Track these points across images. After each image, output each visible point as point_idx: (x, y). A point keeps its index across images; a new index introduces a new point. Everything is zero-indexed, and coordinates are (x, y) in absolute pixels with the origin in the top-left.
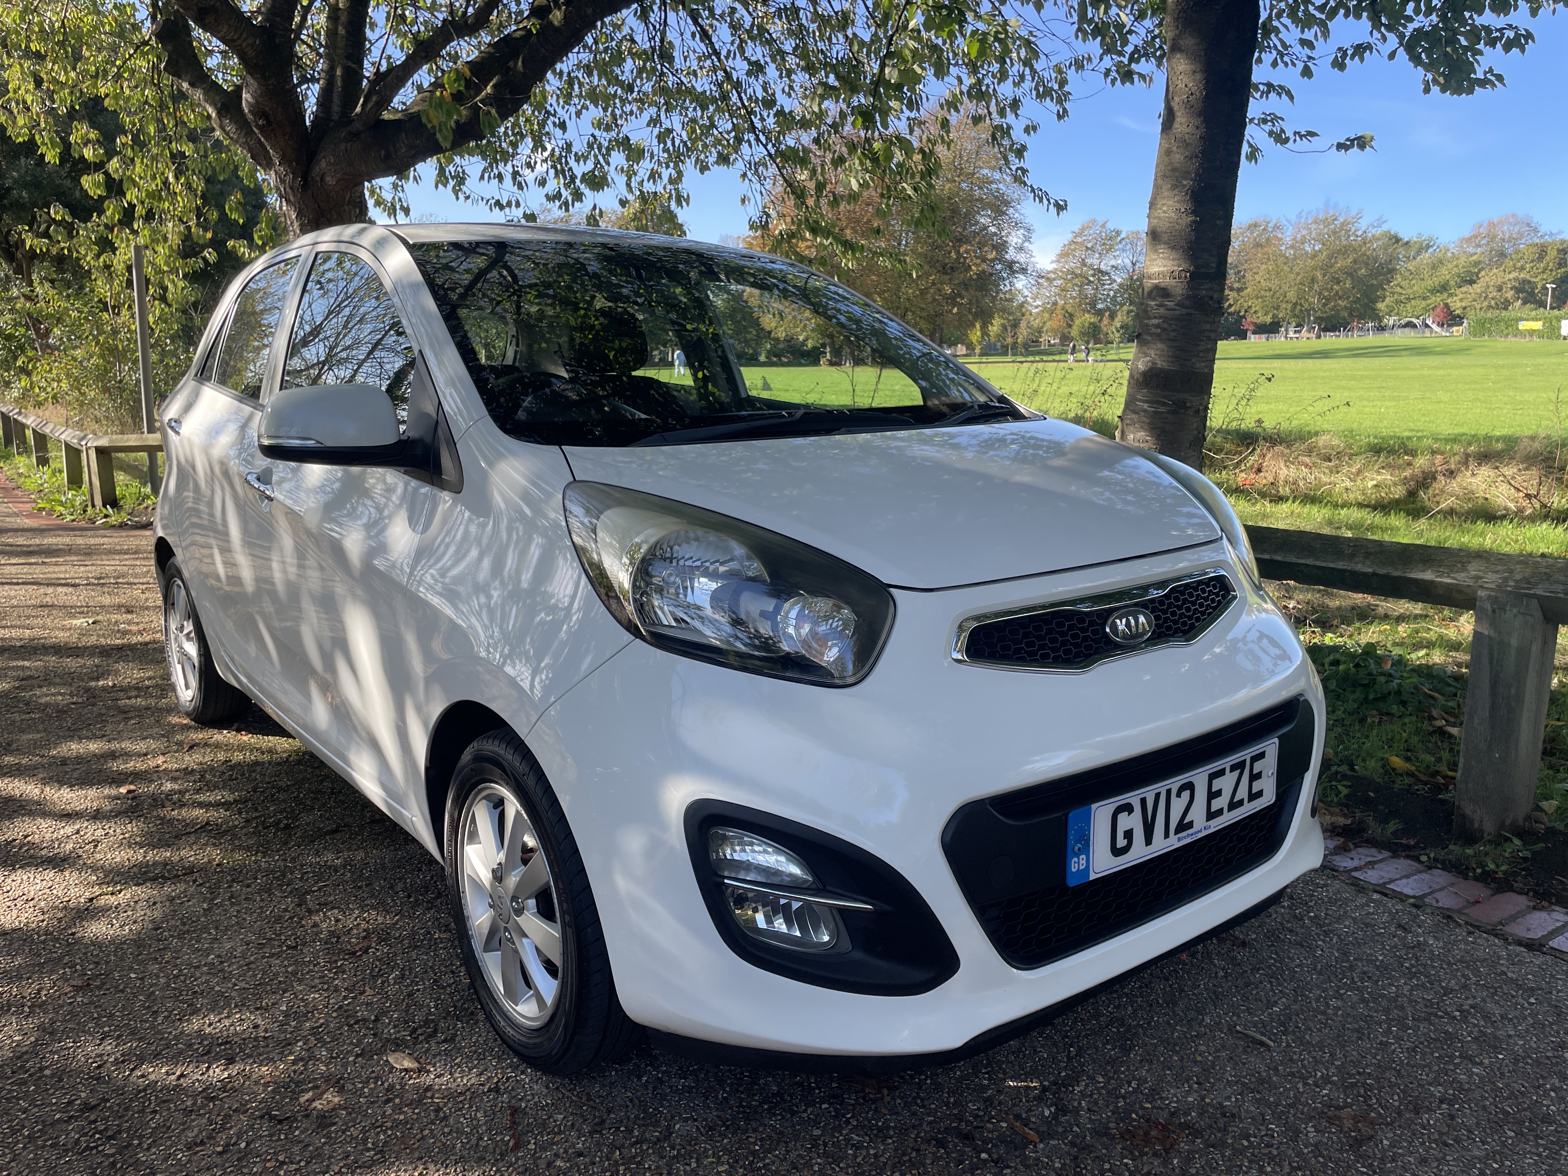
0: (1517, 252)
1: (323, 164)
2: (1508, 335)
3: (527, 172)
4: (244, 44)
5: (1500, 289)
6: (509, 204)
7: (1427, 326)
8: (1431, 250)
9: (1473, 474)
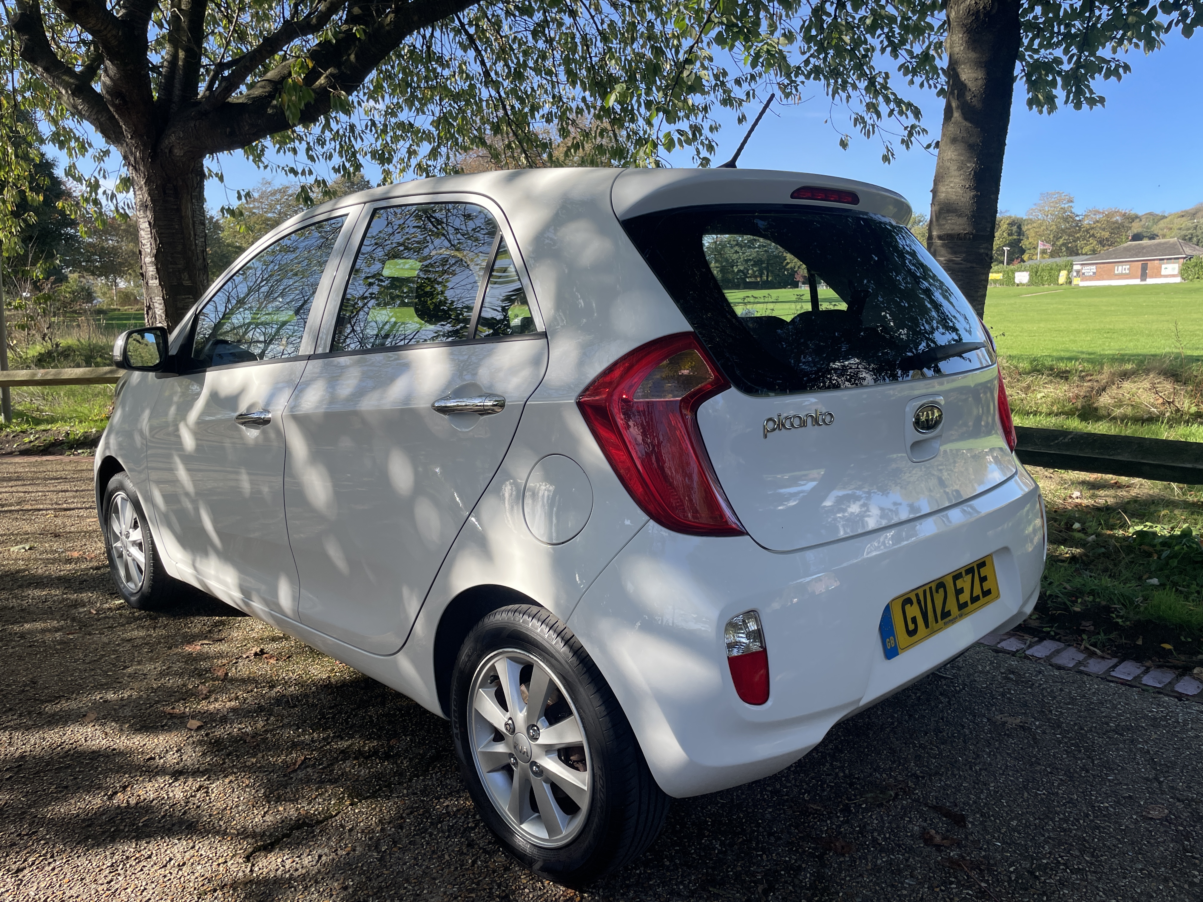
1: (173, 138)
3: (318, 148)
4: (109, 35)
6: (303, 173)
9: (1118, 388)
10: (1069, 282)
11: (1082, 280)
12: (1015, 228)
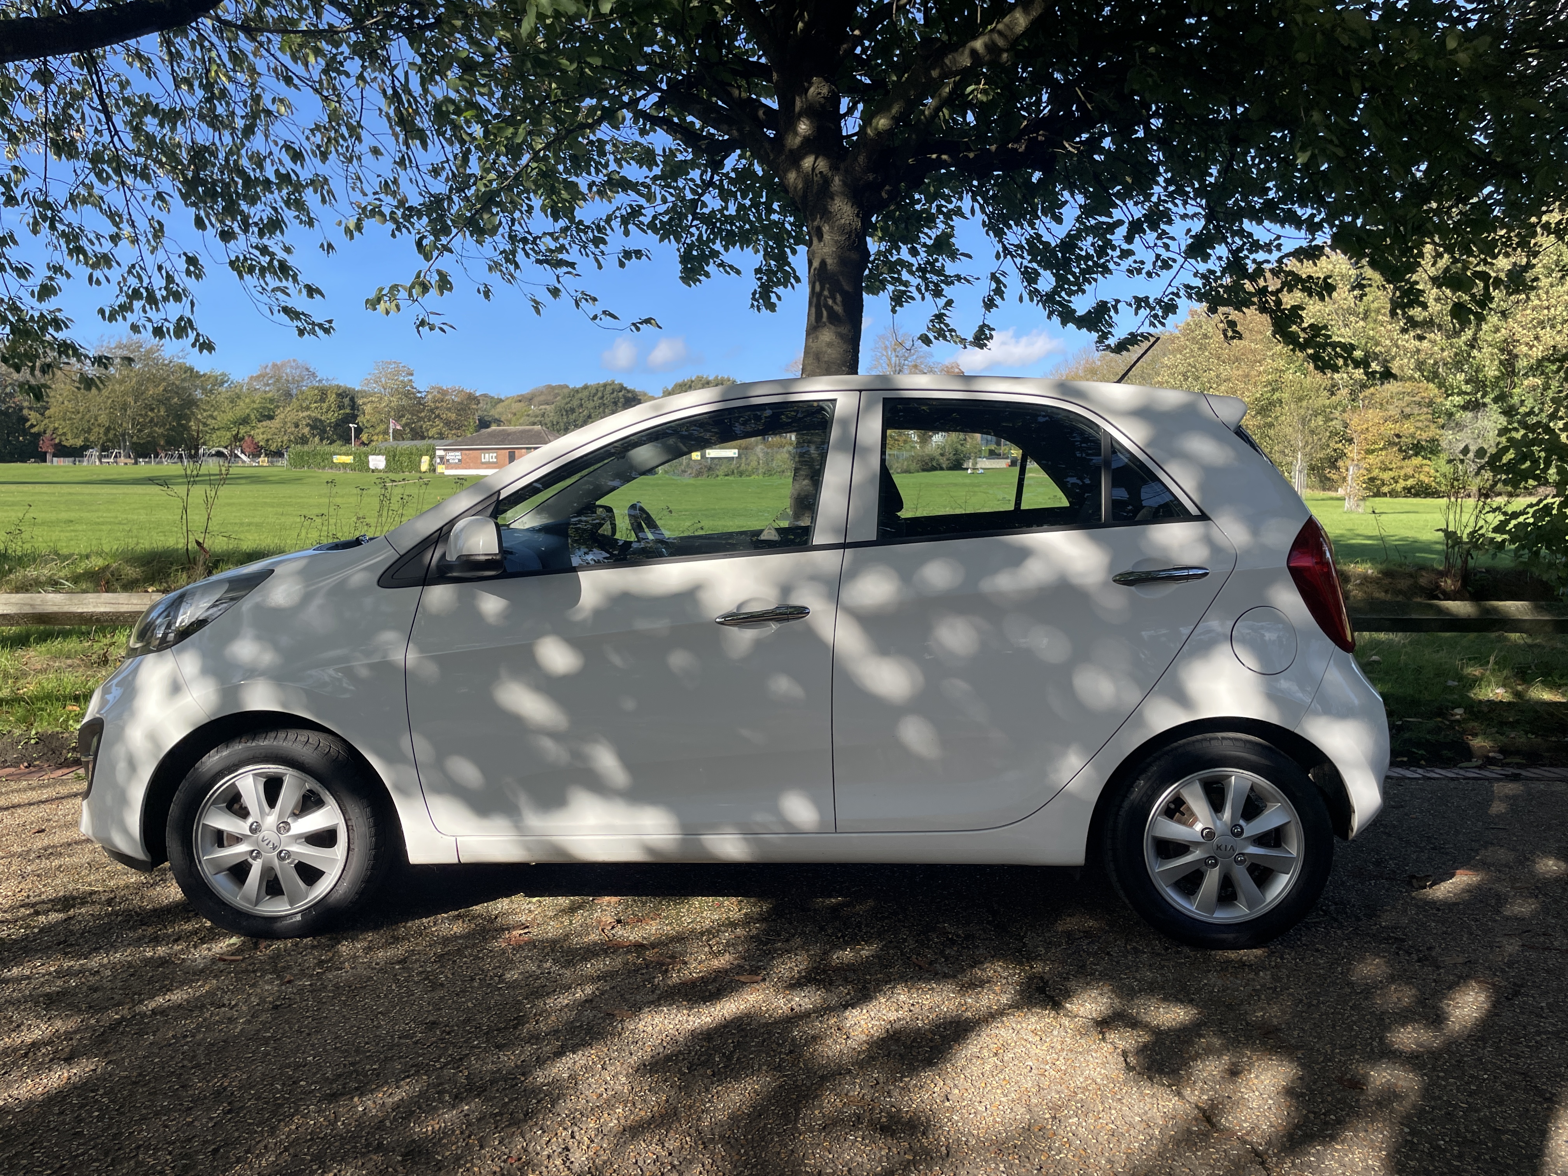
0: (302, 393)
2: (324, 467)
5: (297, 426)
7: (237, 456)
8: (226, 385)
10: (432, 469)
11: (447, 468)
12: (346, 401)
